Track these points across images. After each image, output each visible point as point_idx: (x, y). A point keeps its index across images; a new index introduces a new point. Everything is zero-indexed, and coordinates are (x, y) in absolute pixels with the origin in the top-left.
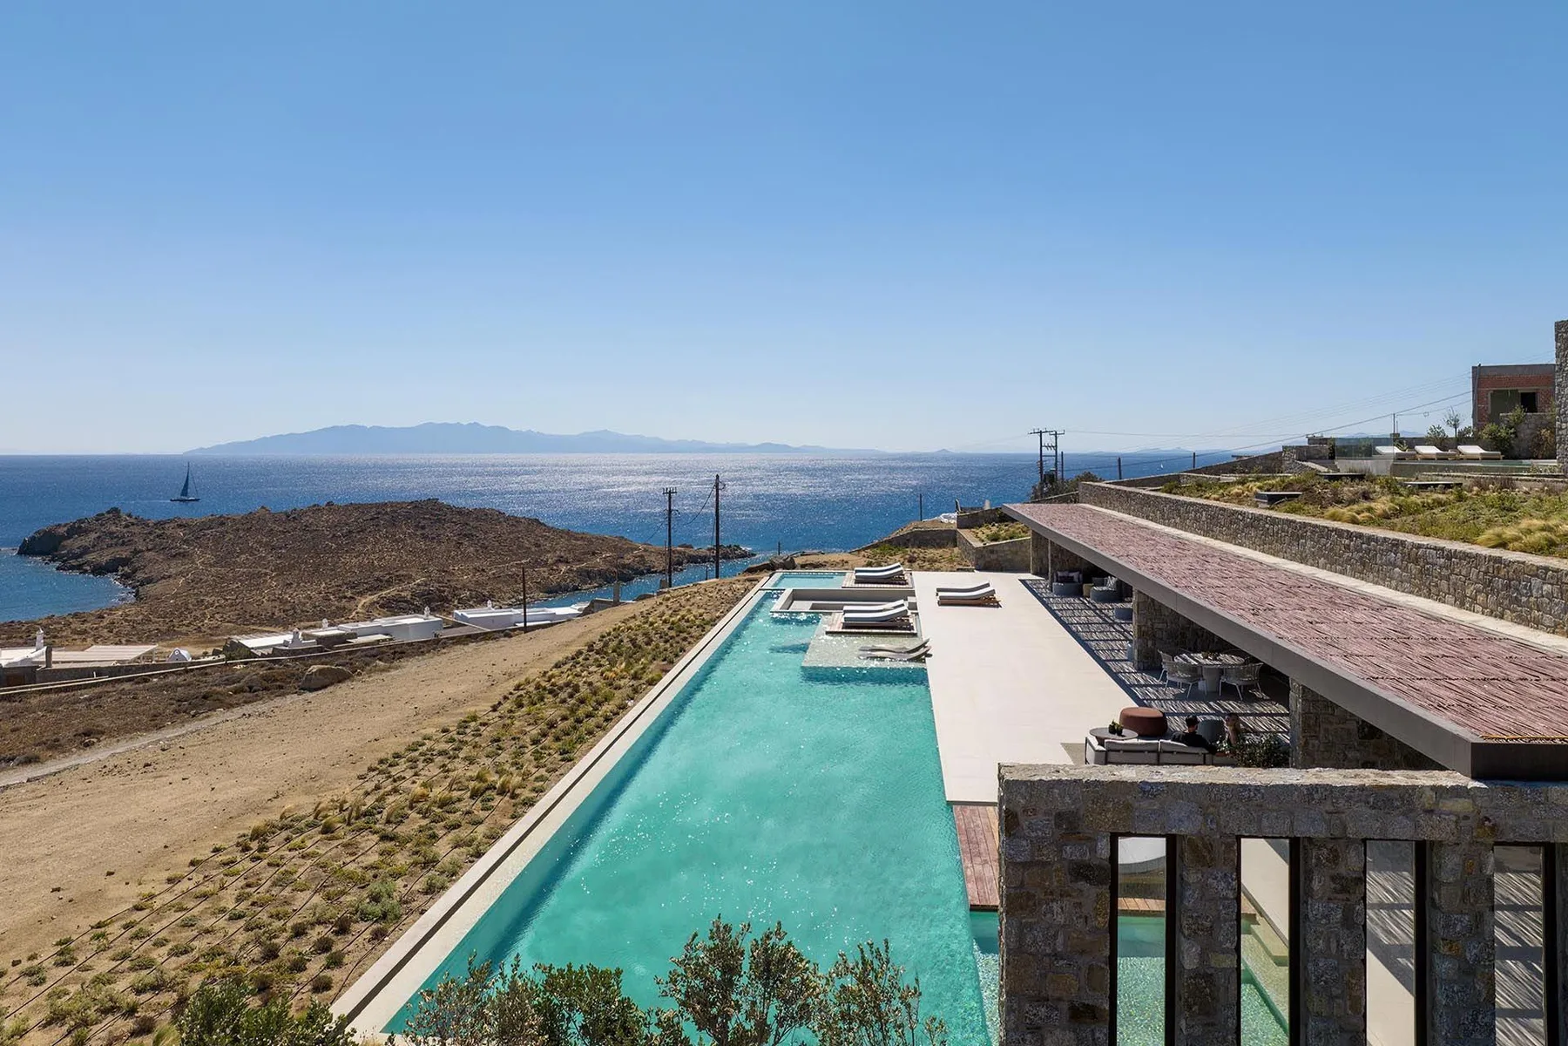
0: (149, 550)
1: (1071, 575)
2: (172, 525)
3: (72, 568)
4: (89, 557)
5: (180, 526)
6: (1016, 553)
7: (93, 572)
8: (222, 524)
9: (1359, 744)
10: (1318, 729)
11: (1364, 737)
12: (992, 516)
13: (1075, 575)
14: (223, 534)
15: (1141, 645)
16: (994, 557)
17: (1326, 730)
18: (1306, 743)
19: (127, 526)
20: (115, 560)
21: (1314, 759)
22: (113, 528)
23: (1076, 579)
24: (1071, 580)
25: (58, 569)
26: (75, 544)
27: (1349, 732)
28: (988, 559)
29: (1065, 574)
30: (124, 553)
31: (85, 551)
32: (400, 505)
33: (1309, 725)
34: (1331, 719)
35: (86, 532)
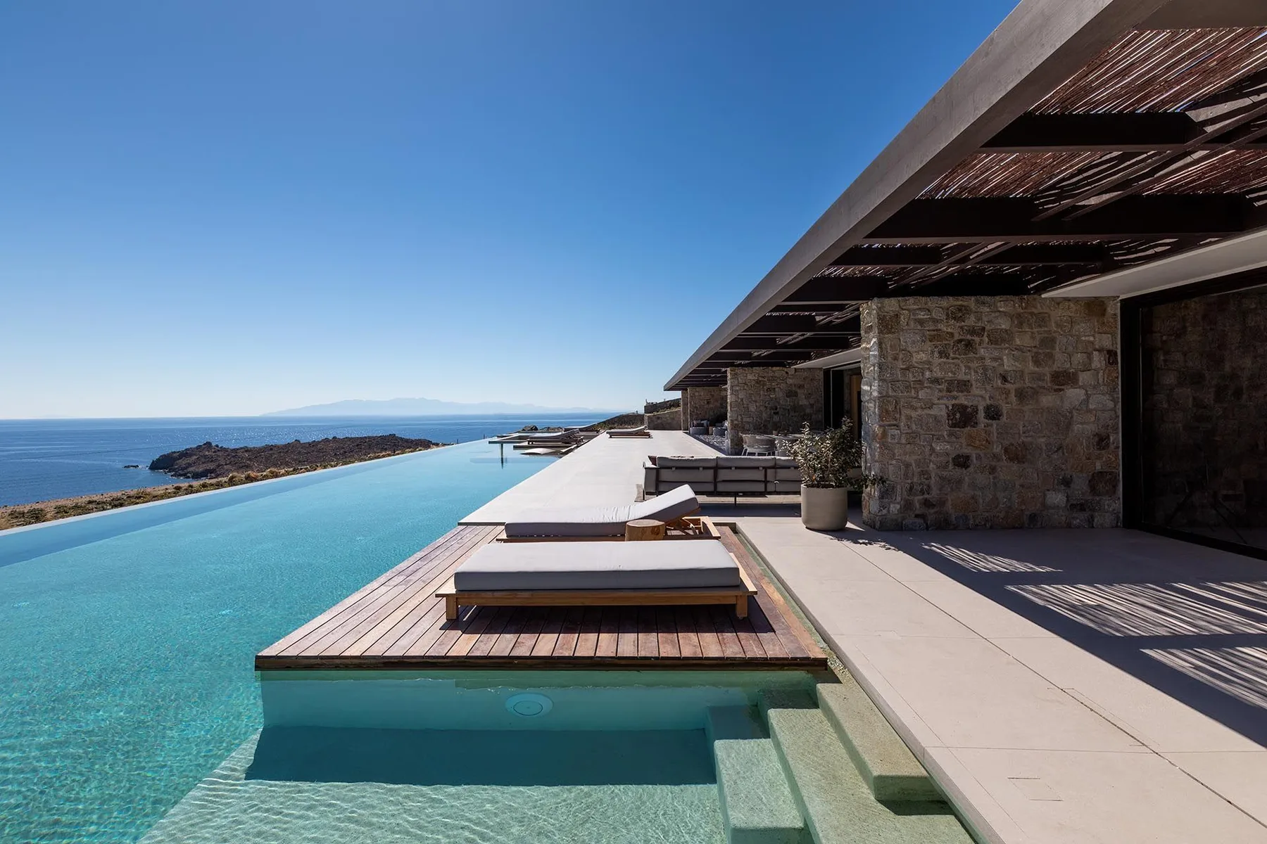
0: (226, 464)
1: (702, 422)
2: (242, 450)
3: (181, 475)
4: (191, 469)
5: (246, 451)
6: (673, 419)
7: (193, 477)
8: (271, 449)
9: (950, 435)
10: (898, 416)
11: (954, 426)
12: (665, 406)
13: (705, 422)
14: (271, 455)
15: (733, 436)
16: (659, 421)
17: (909, 418)
18: (884, 434)
19: (215, 452)
20: (206, 470)
21: (894, 455)
22: (207, 453)
23: (705, 425)
24: (702, 425)
25: (172, 476)
26: (183, 462)
27: (936, 418)
28: (656, 423)
29: (699, 422)
30: (211, 466)
31: (190, 465)
32: (374, 438)
33: (887, 411)
34: (914, 403)
35: (191, 455)
